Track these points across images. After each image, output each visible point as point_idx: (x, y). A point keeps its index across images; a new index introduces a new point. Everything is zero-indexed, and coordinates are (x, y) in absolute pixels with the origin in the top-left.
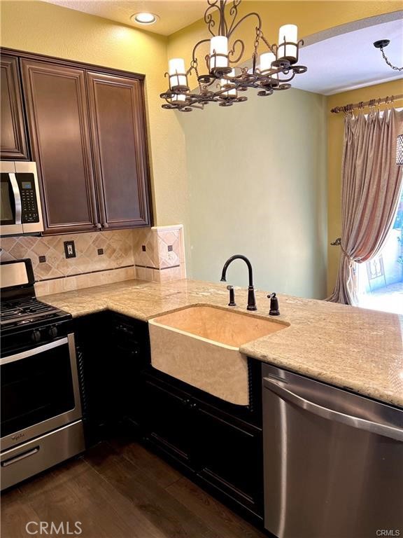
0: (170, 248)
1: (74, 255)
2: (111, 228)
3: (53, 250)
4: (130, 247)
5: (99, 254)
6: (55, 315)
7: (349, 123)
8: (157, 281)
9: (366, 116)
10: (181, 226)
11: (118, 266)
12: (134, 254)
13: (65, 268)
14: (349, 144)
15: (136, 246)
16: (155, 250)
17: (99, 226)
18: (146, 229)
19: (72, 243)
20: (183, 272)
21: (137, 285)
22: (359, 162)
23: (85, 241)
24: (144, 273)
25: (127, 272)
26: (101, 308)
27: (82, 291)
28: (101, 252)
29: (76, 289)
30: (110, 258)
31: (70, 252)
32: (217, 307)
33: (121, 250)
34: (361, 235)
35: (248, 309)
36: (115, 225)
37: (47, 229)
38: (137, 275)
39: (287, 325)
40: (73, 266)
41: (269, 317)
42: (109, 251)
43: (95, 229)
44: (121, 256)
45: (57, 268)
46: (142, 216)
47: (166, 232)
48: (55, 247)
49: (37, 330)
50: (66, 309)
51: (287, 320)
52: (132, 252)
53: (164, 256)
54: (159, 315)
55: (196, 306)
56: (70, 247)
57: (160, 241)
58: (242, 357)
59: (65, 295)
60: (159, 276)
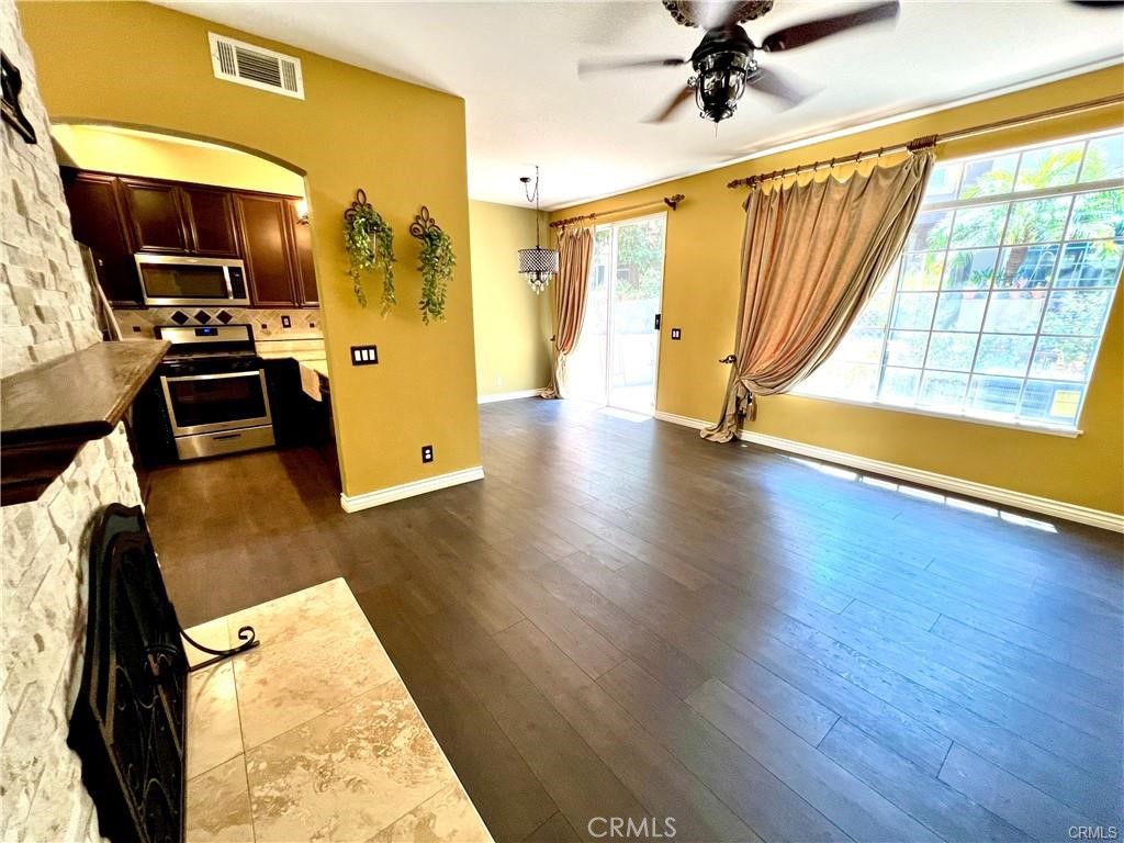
1: (289, 326)
3: (273, 321)
5: (311, 327)
9: (568, 232)
13: (282, 334)
17: (298, 304)
19: (288, 317)
23: (299, 316)
30: (320, 331)
31: (287, 324)
34: (565, 332)
37: (254, 304)
40: (288, 333)
42: (319, 326)
45: (276, 334)
48: (273, 318)
56: (286, 320)
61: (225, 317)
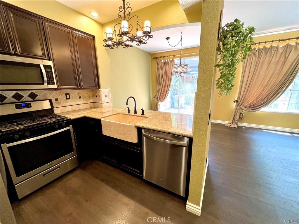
0: (106, 96)
1: (69, 98)
2: (84, 89)
3: (61, 96)
4: (91, 96)
5: (79, 98)
6: (64, 119)
7: (158, 62)
8: (102, 107)
9: (162, 61)
10: (109, 89)
11: (87, 103)
12: (93, 99)
13: (66, 103)
14: (158, 68)
15: (93, 96)
16: (100, 97)
17: (80, 87)
18: (97, 90)
19: (69, 94)
20: (110, 104)
21: (94, 109)
22: (161, 74)
23: (74, 93)
24: (96, 105)
25: (90, 105)
26: (82, 116)
27: (73, 111)
28: (80, 97)
29: (71, 110)
30: (84, 99)
31: (68, 97)
32: (124, 114)
33: (88, 97)
34: (161, 95)
35: (135, 114)
36: (86, 87)
37: (58, 88)
38: (94, 105)
39: (147, 118)
40: (69, 102)
41: (141, 116)
42: (83, 97)
43: (78, 89)
44: (88, 99)
45: (63, 103)
46: (95, 85)
47: (104, 90)
48: (62, 95)
49: (57, 124)
50: (68, 117)
51: (147, 116)
52: (92, 98)
53: (103, 99)
54: (104, 117)
55: (117, 114)
56: (68, 95)
57: (102, 94)
58: (136, 128)
59: (67, 113)
60: (102, 106)
61: (33, 96)
